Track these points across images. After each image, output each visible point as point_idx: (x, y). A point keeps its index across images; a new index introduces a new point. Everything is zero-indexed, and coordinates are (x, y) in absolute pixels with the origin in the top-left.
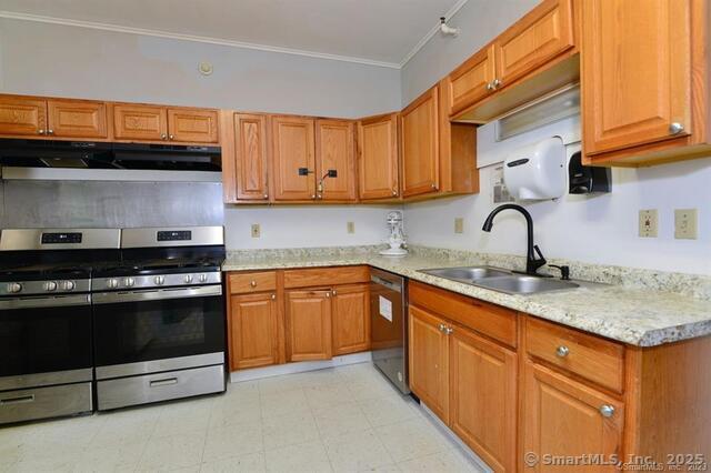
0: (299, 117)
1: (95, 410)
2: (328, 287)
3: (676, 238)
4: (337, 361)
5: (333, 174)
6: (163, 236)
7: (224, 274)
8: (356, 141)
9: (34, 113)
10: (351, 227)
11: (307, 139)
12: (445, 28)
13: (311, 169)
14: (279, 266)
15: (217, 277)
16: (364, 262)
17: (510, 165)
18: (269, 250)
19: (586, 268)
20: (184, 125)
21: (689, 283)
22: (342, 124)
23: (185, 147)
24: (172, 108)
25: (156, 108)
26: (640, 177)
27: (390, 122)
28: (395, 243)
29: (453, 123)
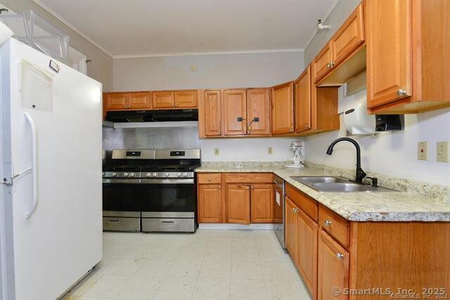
0: (238, 89)
1: (141, 231)
2: (249, 184)
3: (438, 161)
4: (252, 226)
5: (257, 120)
6: (173, 154)
7: (196, 174)
8: (271, 100)
9: (124, 99)
10: (270, 151)
11: (242, 101)
12: (321, 26)
13: (245, 117)
14: (223, 171)
15: (192, 174)
16: (271, 171)
17: (347, 113)
18: (223, 163)
19: (389, 180)
20: (182, 99)
21: (441, 192)
22: (262, 91)
23: (182, 110)
24: (177, 91)
25: (170, 92)
26: (419, 120)
27: (289, 88)
28: (297, 161)
29: (317, 87)
